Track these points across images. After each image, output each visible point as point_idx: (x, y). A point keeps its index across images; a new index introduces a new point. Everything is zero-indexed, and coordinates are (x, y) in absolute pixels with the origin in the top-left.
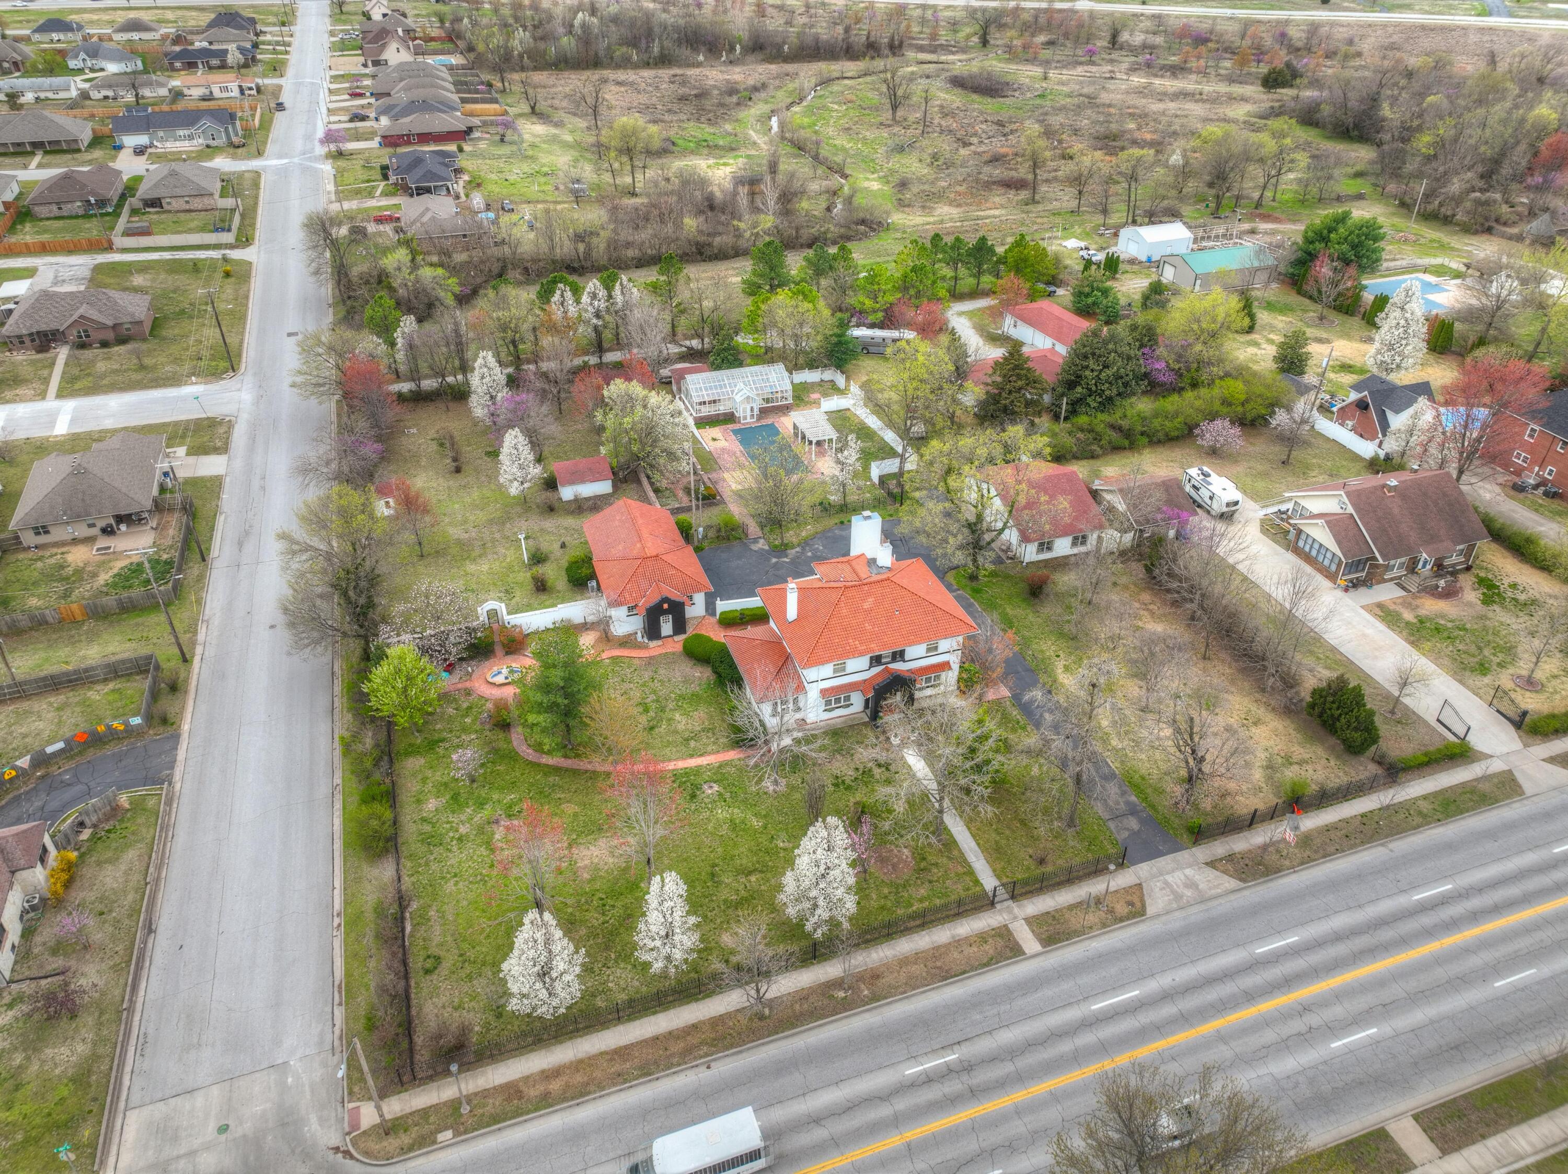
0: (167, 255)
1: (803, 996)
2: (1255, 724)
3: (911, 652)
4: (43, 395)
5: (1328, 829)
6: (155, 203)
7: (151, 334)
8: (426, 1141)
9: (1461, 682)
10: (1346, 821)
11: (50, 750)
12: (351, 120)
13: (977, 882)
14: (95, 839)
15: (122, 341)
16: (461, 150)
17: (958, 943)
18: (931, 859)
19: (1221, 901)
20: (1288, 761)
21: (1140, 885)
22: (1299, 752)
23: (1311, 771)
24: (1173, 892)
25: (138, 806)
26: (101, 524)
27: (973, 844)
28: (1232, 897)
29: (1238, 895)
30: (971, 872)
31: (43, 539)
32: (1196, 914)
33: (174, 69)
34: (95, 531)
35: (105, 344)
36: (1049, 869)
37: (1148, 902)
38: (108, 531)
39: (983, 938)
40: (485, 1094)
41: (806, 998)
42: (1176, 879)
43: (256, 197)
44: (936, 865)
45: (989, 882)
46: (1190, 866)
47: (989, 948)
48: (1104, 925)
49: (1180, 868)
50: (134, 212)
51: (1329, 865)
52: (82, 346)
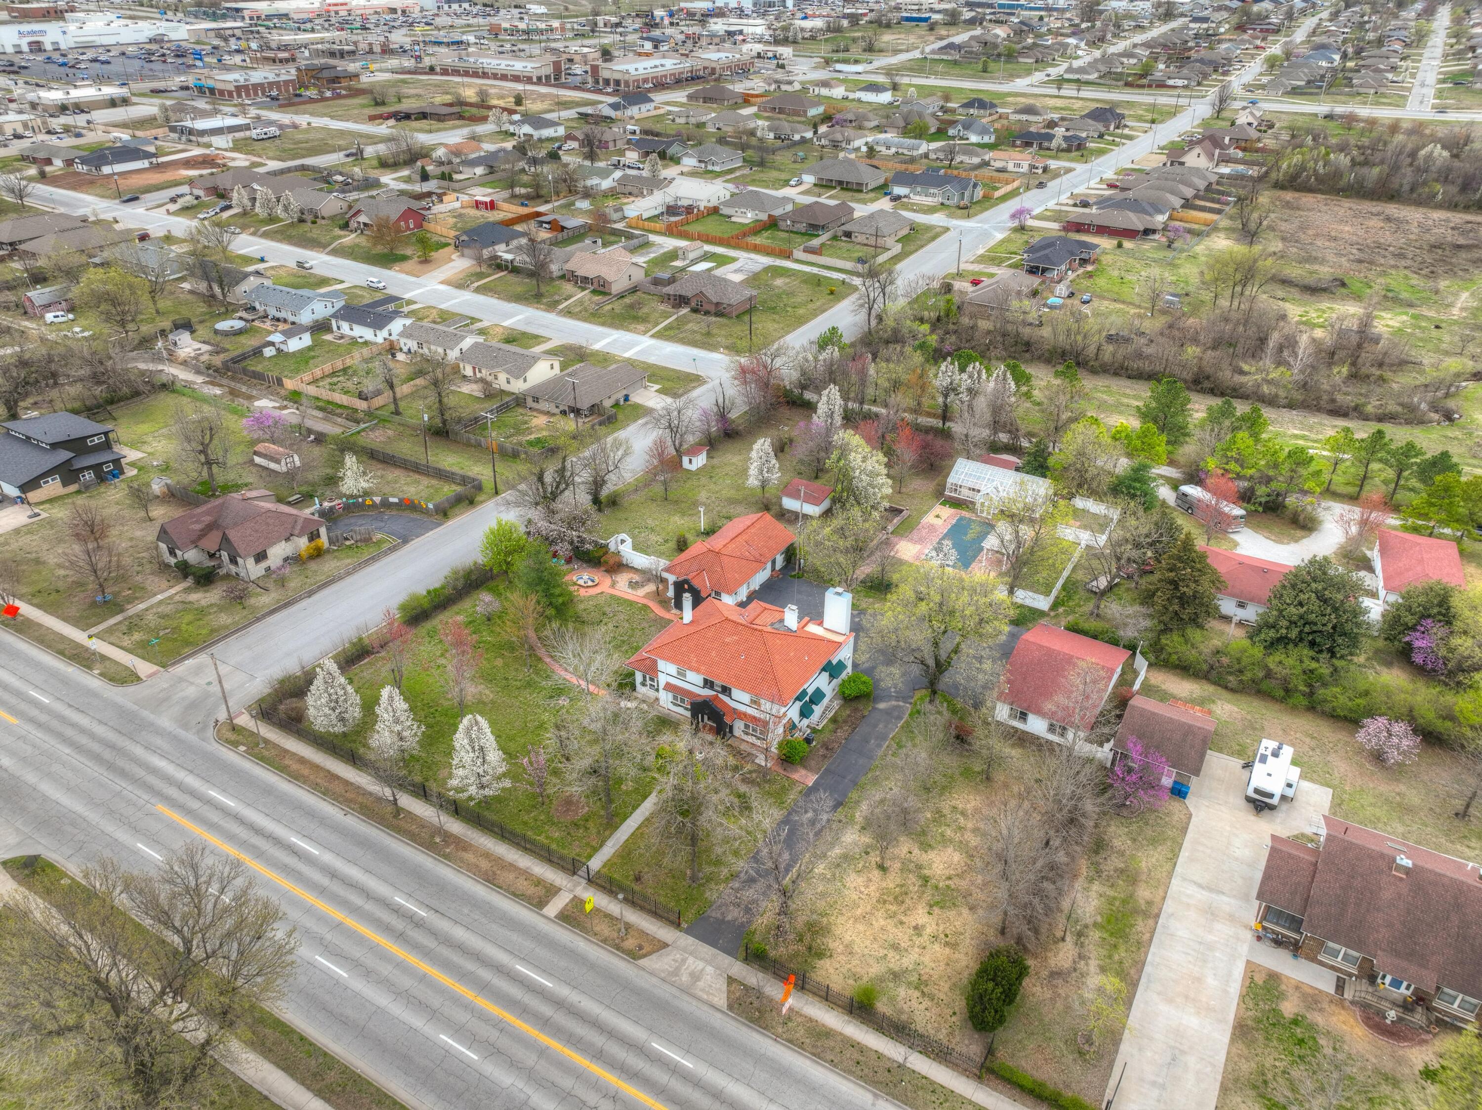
0: (815, 270)
1: (422, 824)
2: (947, 944)
3: (737, 693)
4: (645, 333)
5: (854, 1045)
6: (848, 234)
7: (738, 317)
8: (235, 744)
9: (1224, 1090)
10: (880, 1056)
11: (392, 500)
12: (1075, 205)
13: (590, 857)
14: (350, 547)
15: (720, 314)
16: (1120, 246)
17: (526, 874)
18: (590, 824)
19: (694, 1002)
20: (921, 985)
21: (665, 945)
22: (943, 990)
23: (922, 1007)
24: (678, 969)
25: (379, 542)
26: (562, 408)
27: (625, 838)
28: (706, 1008)
29: (711, 1011)
30: (595, 850)
31: (534, 405)
32: (665, 991)
33: (1014, 146)
34: (557, 411)
35: (707, 313)
36: (637, 888)
37: (654, 956)
38: (564, 413)
39: (539, 882)
40: (276, 746)
41: (423, 827)
42: (694, 964)
43: (922, 247)
44: (587, 829)
45: (596, 864)
46: (717, 968)
47: (531, 890)
48: (605, 941)
49: (708, 962)
50: (835, 238)
51: (808, 1062)
52: (695, 311)
